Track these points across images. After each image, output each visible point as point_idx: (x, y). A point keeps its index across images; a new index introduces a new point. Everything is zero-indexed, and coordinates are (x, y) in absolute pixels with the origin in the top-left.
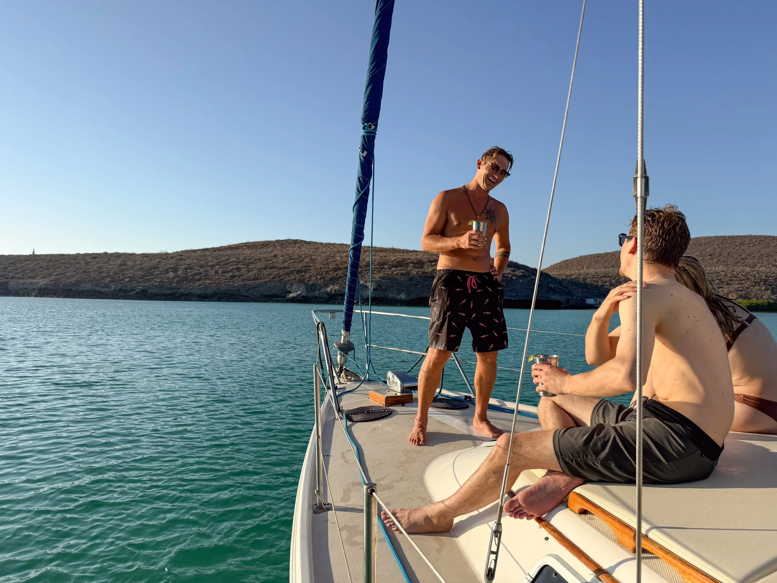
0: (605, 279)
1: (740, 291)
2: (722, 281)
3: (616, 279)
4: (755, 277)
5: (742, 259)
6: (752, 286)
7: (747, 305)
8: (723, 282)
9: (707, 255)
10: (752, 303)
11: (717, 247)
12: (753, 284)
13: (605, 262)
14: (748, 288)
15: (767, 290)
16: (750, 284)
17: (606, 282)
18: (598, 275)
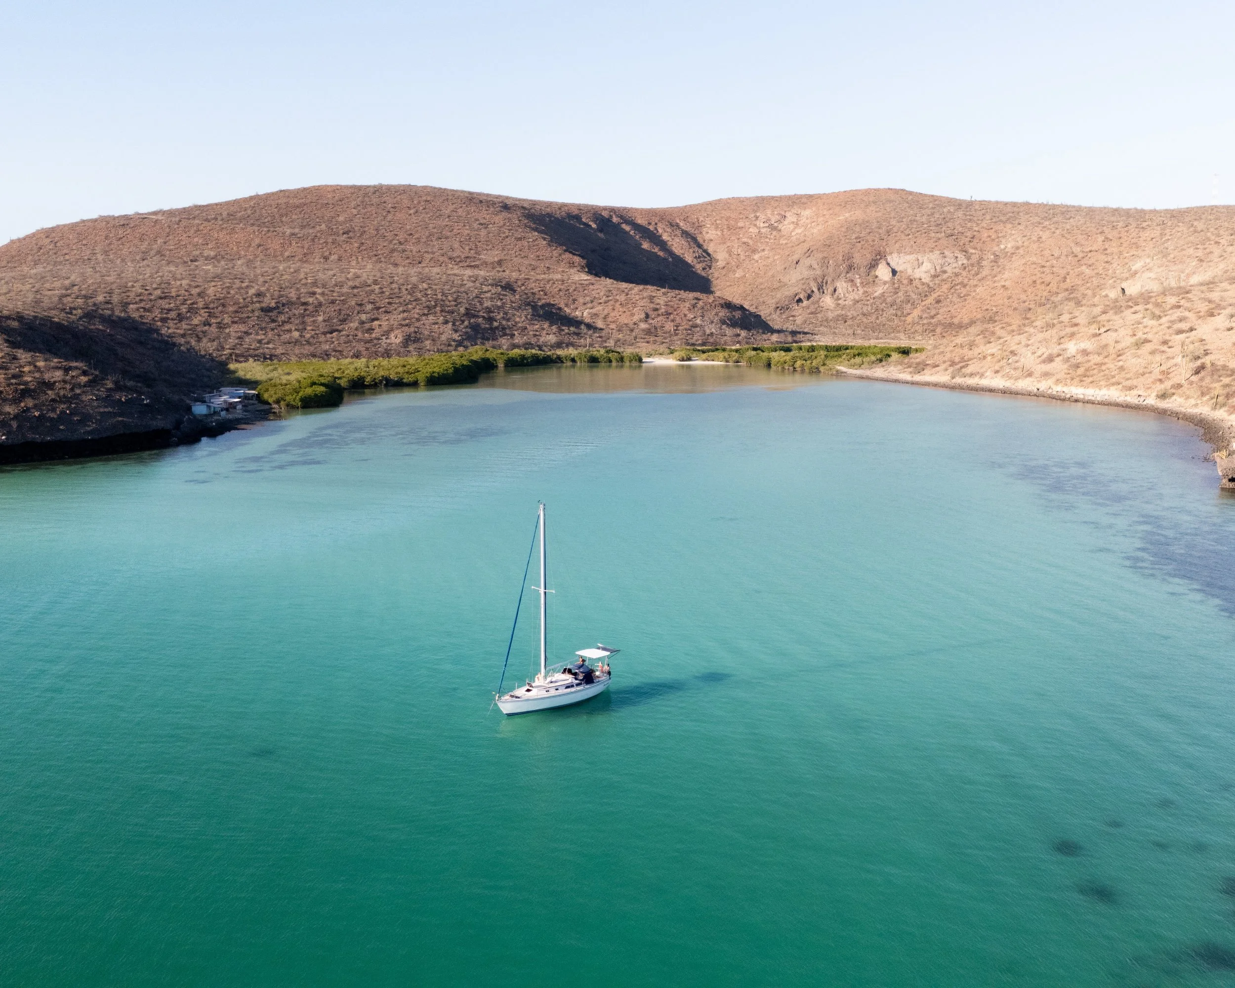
0: (164, 304)
1: (407, 325)
2: (378, 305)
3: (189, 302)
4: (427, 295)
5: (400, 243)
6: (424, 314)
7: (427, 377)
8: (379, 308)
9: (341, 232)
10: (434, 372)
11: (355, 211)
12: (426, 312)
13: (141, 240)
14: (418, 320)
15: (446, 322)
16: (421, 312)
17: (169, 310)
18: (150, 294)
